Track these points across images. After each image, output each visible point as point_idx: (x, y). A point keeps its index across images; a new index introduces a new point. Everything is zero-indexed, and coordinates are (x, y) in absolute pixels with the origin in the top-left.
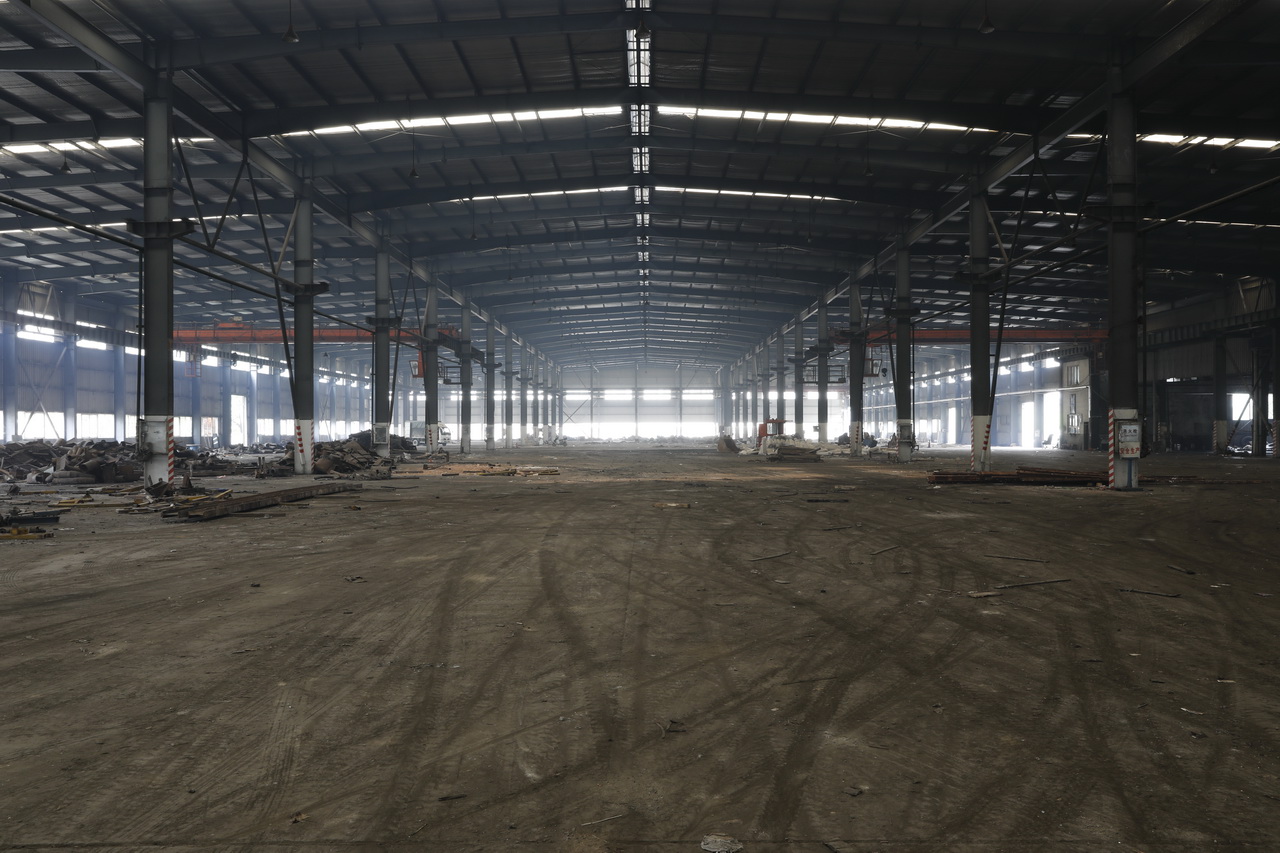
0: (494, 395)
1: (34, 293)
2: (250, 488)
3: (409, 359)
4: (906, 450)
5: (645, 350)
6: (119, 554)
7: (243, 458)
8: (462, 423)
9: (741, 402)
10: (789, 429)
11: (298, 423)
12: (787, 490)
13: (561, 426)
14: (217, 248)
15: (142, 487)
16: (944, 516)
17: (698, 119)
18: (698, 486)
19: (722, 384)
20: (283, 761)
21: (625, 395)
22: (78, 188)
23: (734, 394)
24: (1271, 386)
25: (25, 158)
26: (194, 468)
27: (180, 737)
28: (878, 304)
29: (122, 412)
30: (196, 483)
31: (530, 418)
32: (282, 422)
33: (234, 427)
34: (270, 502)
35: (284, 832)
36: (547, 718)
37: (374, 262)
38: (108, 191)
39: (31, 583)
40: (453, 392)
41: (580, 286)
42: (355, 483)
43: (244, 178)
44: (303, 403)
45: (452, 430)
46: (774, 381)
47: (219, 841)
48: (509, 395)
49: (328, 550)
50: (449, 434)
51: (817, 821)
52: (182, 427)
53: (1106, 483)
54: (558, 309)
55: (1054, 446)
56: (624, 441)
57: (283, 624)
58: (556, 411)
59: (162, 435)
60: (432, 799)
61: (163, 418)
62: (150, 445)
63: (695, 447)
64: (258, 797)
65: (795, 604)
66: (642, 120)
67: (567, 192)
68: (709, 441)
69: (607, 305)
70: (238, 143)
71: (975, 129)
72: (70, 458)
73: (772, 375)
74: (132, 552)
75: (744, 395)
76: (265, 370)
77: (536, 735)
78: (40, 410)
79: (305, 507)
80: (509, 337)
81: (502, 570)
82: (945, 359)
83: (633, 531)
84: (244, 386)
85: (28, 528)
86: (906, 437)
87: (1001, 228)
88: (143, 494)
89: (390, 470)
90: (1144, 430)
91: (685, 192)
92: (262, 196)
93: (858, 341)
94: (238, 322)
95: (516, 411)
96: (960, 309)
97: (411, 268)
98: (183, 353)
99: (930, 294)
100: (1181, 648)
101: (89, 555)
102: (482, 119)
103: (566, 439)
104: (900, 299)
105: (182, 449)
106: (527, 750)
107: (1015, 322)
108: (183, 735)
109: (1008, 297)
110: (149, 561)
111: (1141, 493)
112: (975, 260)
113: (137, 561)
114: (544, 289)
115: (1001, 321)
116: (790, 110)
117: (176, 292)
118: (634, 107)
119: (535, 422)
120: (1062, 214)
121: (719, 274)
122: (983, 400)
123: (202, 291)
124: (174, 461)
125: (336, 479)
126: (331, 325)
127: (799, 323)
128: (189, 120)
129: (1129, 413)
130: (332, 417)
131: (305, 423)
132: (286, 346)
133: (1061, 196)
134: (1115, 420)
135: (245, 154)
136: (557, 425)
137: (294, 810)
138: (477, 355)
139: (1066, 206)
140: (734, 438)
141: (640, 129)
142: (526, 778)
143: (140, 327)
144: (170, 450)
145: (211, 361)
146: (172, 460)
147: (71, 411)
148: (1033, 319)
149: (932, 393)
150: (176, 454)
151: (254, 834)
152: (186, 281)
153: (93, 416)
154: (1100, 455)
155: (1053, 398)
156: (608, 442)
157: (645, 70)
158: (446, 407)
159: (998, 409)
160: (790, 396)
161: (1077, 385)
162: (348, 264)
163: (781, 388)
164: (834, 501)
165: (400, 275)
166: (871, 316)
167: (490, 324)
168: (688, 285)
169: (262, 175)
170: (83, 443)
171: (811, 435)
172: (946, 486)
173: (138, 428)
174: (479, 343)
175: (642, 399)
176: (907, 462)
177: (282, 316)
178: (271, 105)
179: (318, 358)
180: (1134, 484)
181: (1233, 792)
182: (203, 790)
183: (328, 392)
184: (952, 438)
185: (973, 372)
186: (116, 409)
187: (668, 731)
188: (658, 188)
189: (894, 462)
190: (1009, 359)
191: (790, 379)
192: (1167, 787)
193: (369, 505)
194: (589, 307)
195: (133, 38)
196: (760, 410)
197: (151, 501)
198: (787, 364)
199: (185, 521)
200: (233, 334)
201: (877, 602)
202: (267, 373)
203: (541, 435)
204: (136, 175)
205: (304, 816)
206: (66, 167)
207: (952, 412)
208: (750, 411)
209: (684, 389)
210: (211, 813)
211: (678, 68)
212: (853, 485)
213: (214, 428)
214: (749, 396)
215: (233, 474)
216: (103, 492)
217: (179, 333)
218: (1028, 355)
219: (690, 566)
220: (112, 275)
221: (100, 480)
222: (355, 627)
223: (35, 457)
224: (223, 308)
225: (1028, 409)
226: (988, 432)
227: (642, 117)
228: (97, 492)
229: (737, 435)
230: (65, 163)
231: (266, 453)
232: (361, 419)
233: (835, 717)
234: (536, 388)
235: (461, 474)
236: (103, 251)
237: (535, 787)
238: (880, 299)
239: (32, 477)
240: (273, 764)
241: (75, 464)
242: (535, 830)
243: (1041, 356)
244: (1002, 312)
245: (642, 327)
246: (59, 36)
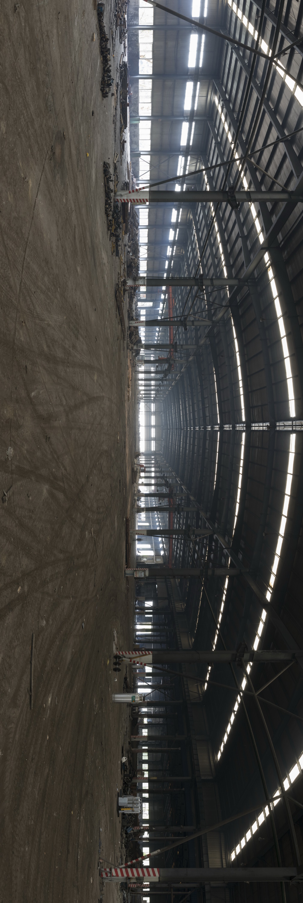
0: (153, 381)
1: (181, 250)
2: (125, 308)
3: (164, 355)
4: (136, 510)
5: (167, 429)
6: (106, 272)
7: (134, 306)
8: (144, 371)
9: (151, 459)
10: (142, 474)
11: (144, 322)
12: (123, 473)
13: (143, 402)
14: (196, 298)
15: (125, 278)
16: (116, 521)
17: (241, 445)
18: (124, 446)
19: (157, 453)
20: (41, 318)
21: (153, 423)
22: (211, 261)
23: (153, 457)
24: (154, 611)
25: (218, 248)
26: (131, 292)
27: (51, 289)
28: (181, 502)
29: (147, 272)
30: (126, 293)
31: (146, 392)
32: (145, 317)
33: (143, 303)
34: (120, 314)
35: (19, 319)
36: (51, 399)
37: (194, 344)
38: (211, 269)
39: (99, 250)
40: (154, 368)
41: (188, 408)
42: (126, 339)
43: (218, 306)
44: (151, 323)
45: (142, 368)
46: (157, 469)
47: (19, 300)
48: (153, 386)
49: (105, 330)
50: (141, 367)
51: (19, 483)
52: (143, 289)
53: (127, 568)
54: (180, 401)
55: (138, 553)
56: (139, 422)
57: (83, 318)
58: (148, 401)
59: (141, 283)
60: (26, 363)
61: (146, 283)
62: (138, 280)
63: (137, 445)
64: (31, 311)
65: (88, 476)
66: (241, 428)
67: (217, 404)
68: (139, 449)
69: (181, 417)
70: (228, 304)
71: (234, 531)
72: (134, 259)
73: (159, 469)
74: (107, 275)
75: (153, 460)
76: (160, 312)
77: (45, 395)
78: (148, 252)
79: (119, 324)
80: (172, 386)
81: (98, 384)
82: (164, 522)
83: (110, 425)
84: (156, 306)
85: (115, 249)
86: (140, 510)
87: (203, 538)
88: (124, 278)
89: (130, 349)
90: (142, 578)
91: (217, 441)
92: (213, 311)
93: (169, 496)
94: (174, 304)
95: (148, 388)
96: (179, 526)
97: (193, 356)
98: (165, 289)
99: (184, 518)
100: (80, 587)
101: (107, 264)
102: (240, 377)
103: (139, 403)
104: (183, 508)
105: (137, 289)
106: (41, 393)
107: (175, 543)
108: (52, 290)
109: (182, 540)
110: (104, 280)
111: (124, 577)
112: (194, 531)
113: (104, 277)
114: (186, 397)
115: (175, 538)
116: (243, 474)
117: (183, 287)
118: (245, 425)
119: (144, 394)
120: (207, 556)
121: (191, 452)
122: (151, 533)
123: (184, 294)
124: (133, 287)
125: (127, 333)
126: (174, 331)
127: (176, 477)
128: (234, 291)
129: (147, 574)
130: (146, 332)
131: (144, 324)
132: (168, 318)
133: (212, 556)
134: (145, 570)
135: (225, 306)
136: (144, 401)
137: (26, 322)
138: (166, 376)
139: (209, 557)
140: (140, 457)
141: (238, 427)
142: (32, 392)
143: (172, 277)
144: (136, 285)
145: (163, 297)
146: (133, 286)
147: (148, 259)
148: (175, 548)
149: (154, 518)
150: (135, 287)
151: (20, 310)
152: (186, 290)
153: (146, 265)
154: (135, 566)
155: (152, 553)
156: (139, 417)
157: (256, 428)
158: (149, 366)
159: (149, 537)
160: (153, 475)
161: (156, 560)
162: (193, 336)
163: (155, 472)
164: (120, 488)
165: (190, 352)
166: (177, 500)
167: (175, 380)
168: (188, 443)
169: (219, 311)
170: (139, 262)
171: (141, 481)
172: (125, 522)
173: (143, 277)
174: (169, 377)
175: (152, 428)
176: (132, 510)
177: (177, 317)
178: (240, 314)
179: (164, 327)
180: (126, 575)
181: (40, 599)
182: (35, 295)
183: (154, 330)
184: (139, 524)
185: (160, 530)
186: (148, 271)
187: (46, 436)
188: (219, 433)
189: (132, 506)
190: (164, 541)
191: (158, 475)
192: (39, 582)
193: (119, 343)
194: (181, 411)
195: (256, 276)
196: (148, 465)
197: (122, 280)
198: (163, 473)
199: (115, 290)
200: (171, 303)
201: (89, 500)
202: (159, 313)
203: (141, 396)
204: (216, 276)
205: (24, 324)
206: (217, 258)
207: (148, 524)
208: (148, 462)
209: (155, 441)
210: (28, 298)
211: (257, 439)
212: (125, 494)
213: (143, 297)
214: (153, 462)
215: (129, 303)
216: (124, 267)
217: (171, 288)
218: (165, 546)
219: (99, 444)
220: (187, 270)
221: (128, 267)
222: (81, 339)
223: (135, 250)
224: (179, 300)
225: (149, 546)
226: (142, 534)
227: (242, 428)
228: (124, 266)
229: (141, 458)
230: (218, 258)
231: (135, 312)
232: (145, 340)
233: (52, 489)
234: (155, 394)
235: (128, 371)
236: (194, 267)
237: (29, 395)
238: (183, 502)
239: (129, 250)
240: (41, 315)
241: (133, 260)
242: (15, 395)
243: (164, 549)
244: (178, 539)
245: (175, 428)
246: (253, 257)
